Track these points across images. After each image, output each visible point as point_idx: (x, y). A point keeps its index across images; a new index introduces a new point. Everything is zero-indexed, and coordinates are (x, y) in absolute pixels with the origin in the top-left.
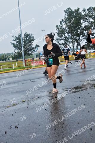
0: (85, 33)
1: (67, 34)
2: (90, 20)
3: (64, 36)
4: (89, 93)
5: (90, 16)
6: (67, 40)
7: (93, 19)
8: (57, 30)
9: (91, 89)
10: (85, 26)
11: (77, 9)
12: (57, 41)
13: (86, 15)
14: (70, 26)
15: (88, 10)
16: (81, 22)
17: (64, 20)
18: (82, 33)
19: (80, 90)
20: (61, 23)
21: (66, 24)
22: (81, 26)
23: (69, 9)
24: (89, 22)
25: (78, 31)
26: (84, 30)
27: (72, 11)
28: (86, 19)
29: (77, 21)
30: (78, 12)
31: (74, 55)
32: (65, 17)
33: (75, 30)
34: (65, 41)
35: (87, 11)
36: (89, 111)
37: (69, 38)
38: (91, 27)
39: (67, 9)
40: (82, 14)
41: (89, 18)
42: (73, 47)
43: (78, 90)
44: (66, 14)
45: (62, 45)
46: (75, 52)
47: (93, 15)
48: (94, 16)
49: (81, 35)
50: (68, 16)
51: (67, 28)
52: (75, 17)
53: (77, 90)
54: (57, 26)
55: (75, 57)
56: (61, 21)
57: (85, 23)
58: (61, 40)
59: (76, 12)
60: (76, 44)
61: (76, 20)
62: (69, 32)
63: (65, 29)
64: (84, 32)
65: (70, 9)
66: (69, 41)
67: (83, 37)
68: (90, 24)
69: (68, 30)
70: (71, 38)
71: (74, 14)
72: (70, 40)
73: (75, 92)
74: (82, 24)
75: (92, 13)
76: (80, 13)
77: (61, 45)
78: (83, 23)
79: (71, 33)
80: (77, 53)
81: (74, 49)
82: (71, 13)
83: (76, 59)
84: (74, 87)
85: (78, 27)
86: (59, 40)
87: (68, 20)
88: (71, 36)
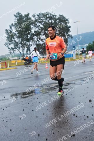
0: (35, 38)
1: (17, 38)
2: (39, 26)
3: (14, 40)
4: (37, 99)
5: (40, 22)
8: (6, 34)
9: (40, 95)
10: (35, 32)
11: (27, 14)
12: (6, 46)
13: (36, 21)
14: (20, 30)
15: (38, 15)
16: (31, 27)
17: (14, 25)
18: (32, 39)
19: (29, 96)
20: (11, 28)
21: (16, 28)
22: (31, 32)
23: (19, 13)
25: (28, 37)
26: (33, 35)
27: (22, 15)
28: (36, 24)
30: (28, 17)
31: (24, 60)
32: (15, 21)
33: (25, 35)
34: (15, 45)
35: (37, 17)
36: (37, 117)
37: (19, 43)
38: (41, 32)
39: (17, 14)
40: (32, 20)
41: (38, 24)
42: (23, 52)
43: (27, 95)
44: (16, 18)
45: (11, 49)
46: (25, 57)
47: (42, 21)
48: (43, 22)
49: (31, 40)
50: (18, 20)
51: (17, 32)
52: (25, 22)
53: (26, 96)
54: (6, 30)
55: (25, 62)
56: (11, 25)
57: (35, 28)
58: (11, 44)
59: (26, 17)
60: (26, 49)
62: (19, 37)
63: (15, 34)
64: (34, 37)
65: (20, 14)
66: (19, 46)
67: (32, 42)
68: (39, 29)
69: (18, 34)
70: (21, 43)
71: (24, 19)
72: (20, 44)
73: (24, 98)
74: (31, 29)
75: (42, 19)
76: (30, 19)
77: (10, 49)
78: (33, 28)
79: (21, 38)
80: (26, 58)
81: (23, 54)
82: (20, 18)
83: (25, 65)
84: (23, 92)
85: (28, 32)
86: (9, 44)
87: (18, 24)
88: (20, 41)
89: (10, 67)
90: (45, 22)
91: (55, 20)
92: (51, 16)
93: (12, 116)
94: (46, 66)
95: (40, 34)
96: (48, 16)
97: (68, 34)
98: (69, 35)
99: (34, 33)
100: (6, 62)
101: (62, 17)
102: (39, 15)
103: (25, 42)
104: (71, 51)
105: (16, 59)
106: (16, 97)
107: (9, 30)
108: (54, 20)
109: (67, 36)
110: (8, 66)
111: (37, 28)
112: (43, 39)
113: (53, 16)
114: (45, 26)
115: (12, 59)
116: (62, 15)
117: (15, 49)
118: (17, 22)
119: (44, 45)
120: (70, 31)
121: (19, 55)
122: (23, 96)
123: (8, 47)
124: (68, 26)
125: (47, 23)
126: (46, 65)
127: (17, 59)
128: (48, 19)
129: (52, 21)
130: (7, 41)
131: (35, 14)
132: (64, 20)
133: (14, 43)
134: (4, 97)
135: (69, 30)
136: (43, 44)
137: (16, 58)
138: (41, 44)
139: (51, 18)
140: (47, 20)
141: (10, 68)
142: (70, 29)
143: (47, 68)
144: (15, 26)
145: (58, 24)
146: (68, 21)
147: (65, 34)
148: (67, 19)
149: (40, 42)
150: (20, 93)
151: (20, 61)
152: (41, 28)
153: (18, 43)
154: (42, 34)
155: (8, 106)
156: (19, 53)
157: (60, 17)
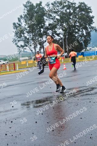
0: (50, 32)
1: (27, 33)
2: (55, 17)
3: (24, 36)
4: (54, 108)
5: (55, 12)
6: (27, 41)
7: (58, 16)
8: (14, 29)
10: (50, 25)
11: (39, 3)
12: (15, 43)
14: (31, 24)
15: (52, 4)
16: (44, 19)
17: (23, 16)
18: (46, 33)
19: (43, 105)
20: (19, 20)
21: (26, 21)
22: (44, 25)
23: (29, 2)
24: (54, 19)
25: (40, 31)
26: (47, 29)
27: (32, 5)
28: (51, 15)
29: (40, 18)
30: (41, 6)
32: (24, 12)
33: (37, 29)
34: (25, 42)
35: (51, 6)
37: (30, 39)
38: (57, 25)
39: (26, 3)
40: (45, 10)
41: (53, 15)
42: (35, 50)
43: (41, 104)
44: (26, 9)
45: (21, 47)
47: (58, 11)
48: (60, 12)
49: (44, 35)
50: (28, 11)
51: (27, 26)
52: (37, 12)
53: (39, 104)
54: (14, 24)
56: (19, 17)
57: (49, 20)
58: (20, 41)
59: (38, 7)
60: (39, 46)
61: (38, 17)
62: (30, 32)
63: (25, 28)
64: (48, 32)
65: (31, 3)
66: (30, 42)
67: (46, 37)
68: (55, 22)
69: (29, 29)
70: (33, 39)
71: (35, 9)
72: (31, 41)
73: (37, 107)
74: (45, 21)
75: (57, 8)
76: (43, 8)
77: (19, 47)
78: (47, 20)
79: (32, 33)
82: (31, 8)
84: (36, 99)
85: (40, 26)
86: (17, 41)
87: (28, 16)
88: (32, 37)
89: (19, 69)
90: (62, 12)
91: (75, 9)
92: (69, 5)
93: (22, 130)
94: (64, 68)
95: (56, 27)
96: (65, 4)
97: (90, 26)
98: (92, 28)
99: (48, 26)
100: (14, 64)
101: (83, 5)
102: (54, 3)
103: (37, 38)
104: (95, 47)
105: (26, 60)
106: (27, 106)
107: (17, 23)
108: (73, 9)
109: (90, 28)
110: (17, 68)
111: (52, 20)
112: (60, 34)
113: (72, 4)
114: (61, 18)
115: (21, 59)
116: (82, 2)
117: (25, 47)
118: (27, 13)
119: (61, 41)
120: (94, 22)
121: (30, 54)
122: (36, 105)
123: (16, 44)
124: (91, 16)
125: (64, 13)
126: (64, 65)
127: (28, 60)
128: (65, 8)
129: (71, 10)
130: (15, 37)
131: (49, 2)
132: (86, 9)
133: (24, 39)
134: (13, 107)
135: (92, 21)
136: (59, 40)
137: (27, 58)
138: (58, 39)
139: (69, 7)
140: (64, 10)
141: (20, 71)
142: (93, 19)
143: (65, 69)
144: (24, 18)
145: (79, 14)
146: (90, 10)
147: (87, 26)
148: (89, 7)
149: (56, 38)
150: (33, 101)
151: (31, 62)
152: (57, 19)
153: (28, 39)
154: (58, 27)
155: (18, 118)
156: (31, 52)
157: (80, 5)
